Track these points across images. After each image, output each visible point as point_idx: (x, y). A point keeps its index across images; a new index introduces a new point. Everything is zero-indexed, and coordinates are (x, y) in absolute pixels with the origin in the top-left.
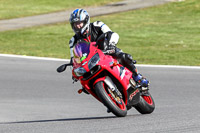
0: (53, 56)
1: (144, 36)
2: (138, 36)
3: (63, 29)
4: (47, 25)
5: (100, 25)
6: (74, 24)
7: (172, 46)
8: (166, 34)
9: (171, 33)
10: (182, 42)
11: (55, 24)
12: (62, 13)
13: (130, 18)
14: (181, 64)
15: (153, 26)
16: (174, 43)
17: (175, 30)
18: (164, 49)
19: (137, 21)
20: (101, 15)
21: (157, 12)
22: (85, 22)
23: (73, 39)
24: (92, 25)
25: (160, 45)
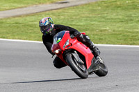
0: (18, 39)
1: (82, 24)
2: (78, 24)
3: (25, 20)
4: (14, 17)
7: (101, 31)
8: (97, 23)
9: (100, 22)
10: (108, 28)
11: (20, 16)
12: (25, 9)
13: (72, 12)
14: (107, 44)
15: (88, 17)
16: (103, 29)
17: (103, 20)
18: (95, 33)
19: (76, 14)
20: (52, 10)
21: (91, 8)
25: (93, 30)
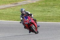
5: (28, 12)
6: (22, 12)
21: (27, 6)
22: (24, 11)
23: (21, 16)
24: (26, 12)
